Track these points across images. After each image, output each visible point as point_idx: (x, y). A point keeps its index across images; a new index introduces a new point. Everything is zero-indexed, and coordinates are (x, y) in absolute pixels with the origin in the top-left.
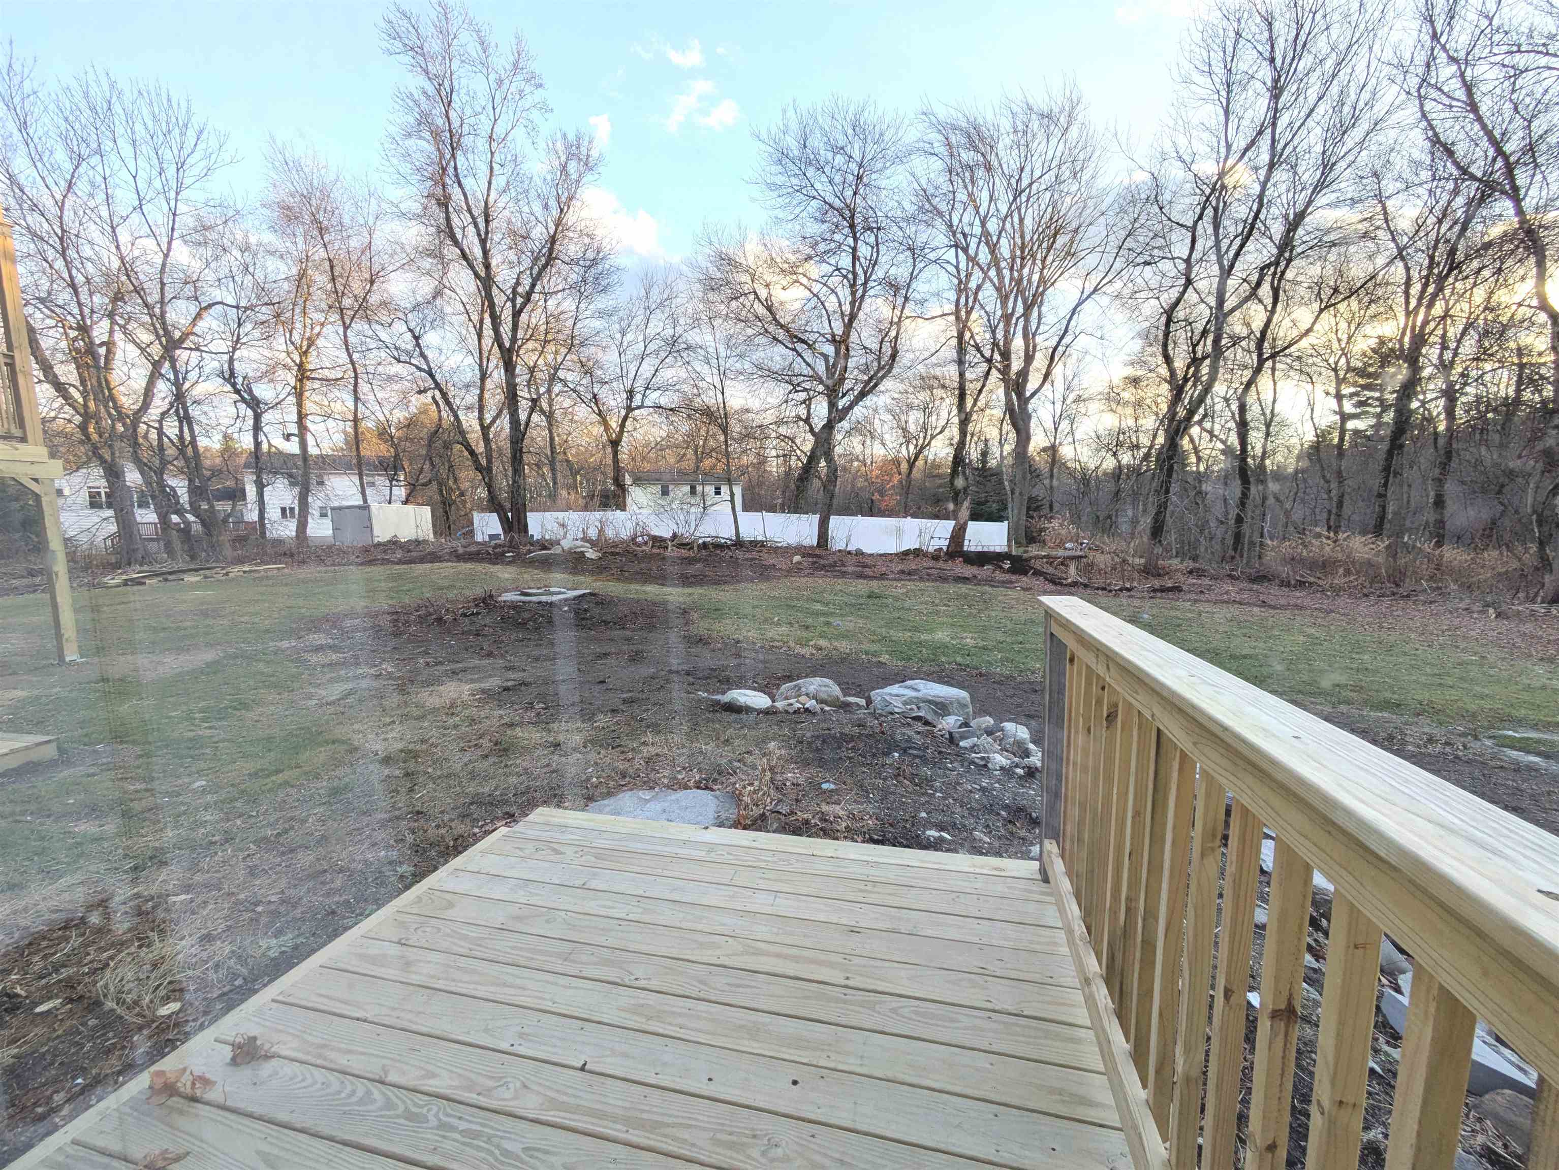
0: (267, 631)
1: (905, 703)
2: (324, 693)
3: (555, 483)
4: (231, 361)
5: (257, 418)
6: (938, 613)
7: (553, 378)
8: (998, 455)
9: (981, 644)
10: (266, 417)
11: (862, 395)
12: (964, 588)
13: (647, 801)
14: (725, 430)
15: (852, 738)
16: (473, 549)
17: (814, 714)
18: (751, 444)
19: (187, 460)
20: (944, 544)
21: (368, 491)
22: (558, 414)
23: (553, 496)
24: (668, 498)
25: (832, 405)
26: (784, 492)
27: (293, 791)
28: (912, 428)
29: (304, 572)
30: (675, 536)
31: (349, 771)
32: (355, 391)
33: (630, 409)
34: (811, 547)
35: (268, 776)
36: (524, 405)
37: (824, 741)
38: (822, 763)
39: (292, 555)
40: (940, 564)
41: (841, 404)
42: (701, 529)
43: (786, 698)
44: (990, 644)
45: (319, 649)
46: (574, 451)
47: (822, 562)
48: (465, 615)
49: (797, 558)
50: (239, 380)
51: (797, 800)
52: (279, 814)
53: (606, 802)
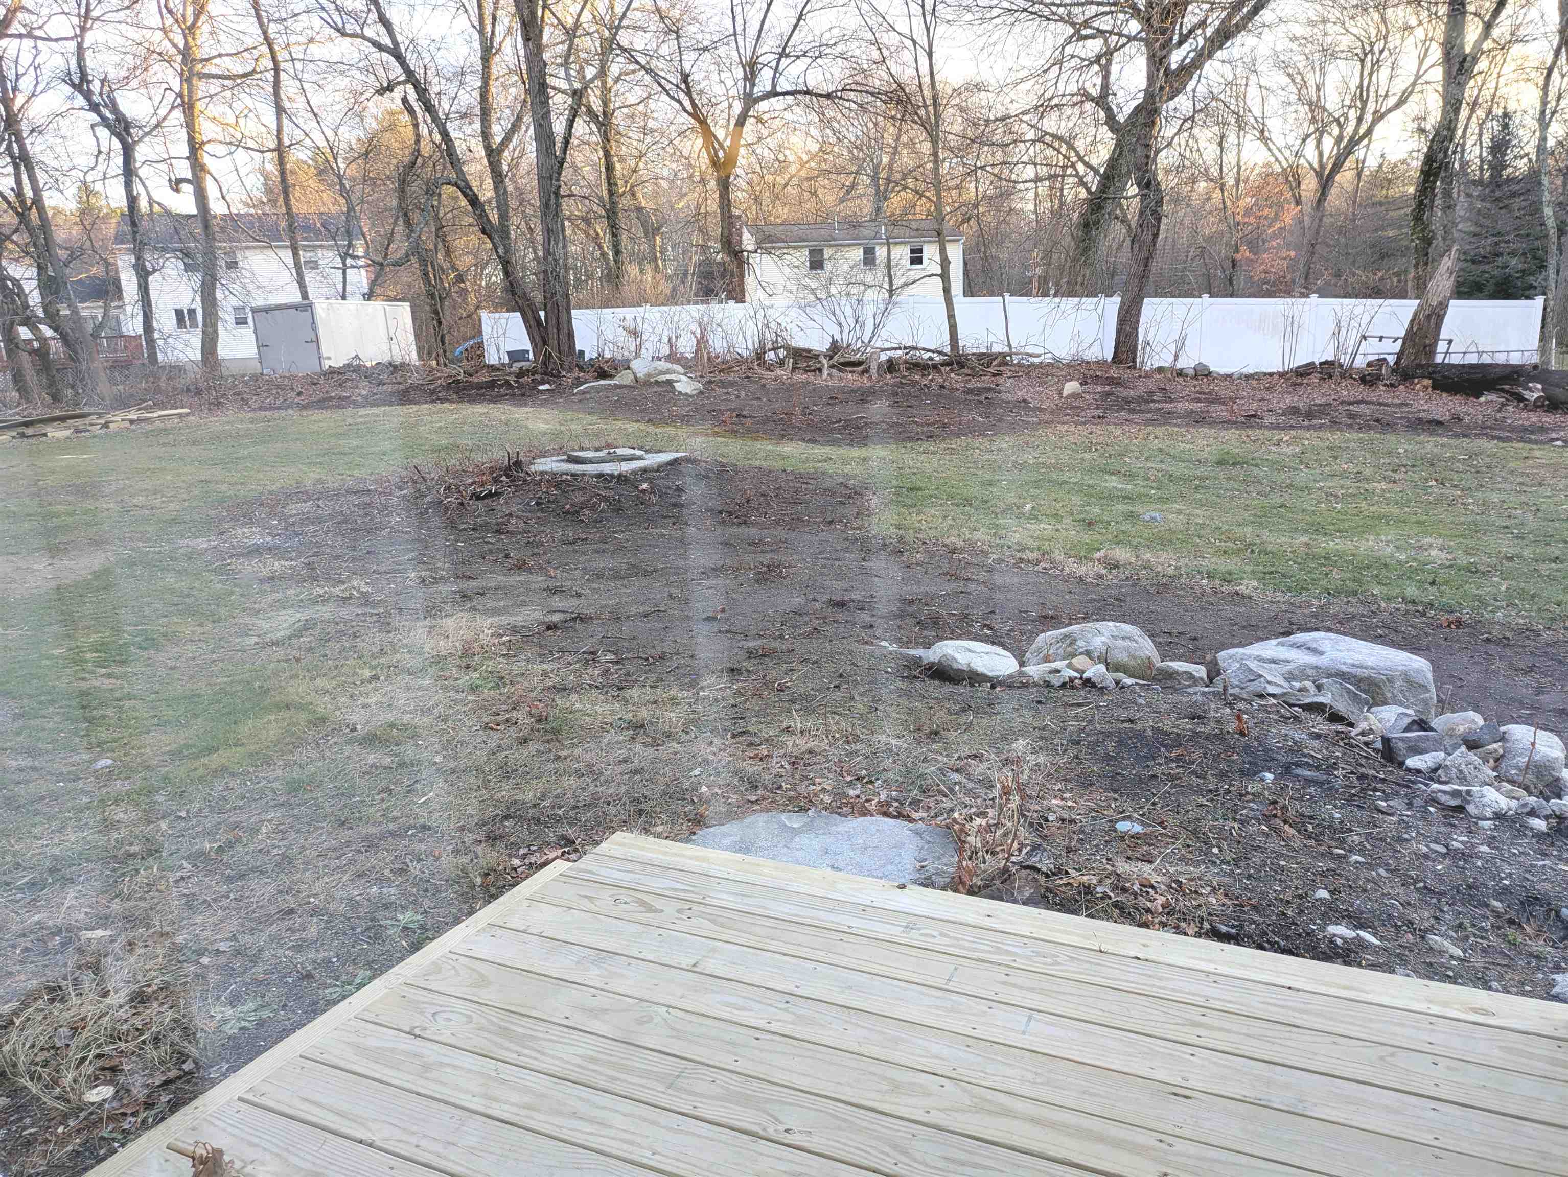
0: (174, 521)
1: (1290, 677)
2: (266, 626)
3: (617, 253)
4: (80, 51)
5: (128, 152)
6: (1367, 495)
7: (609, 46)
8: (1530, 149)
9: (1463, 560)
10: (142, 152)
11: (1224, 35)
12: (1430, 444)
13: (796, 832)
14: (933, 130)
15: (1178, 741)
16: (483, 377)
17: (1102, 690)
18: (987, 156)
19: (30, 230)
20: (1390, 349)
21: (309, 276)
22: (619, 119)
23: (614, 277)
24: (824, 274)
25: (1157, 61)
26: (1048, 254)
27: (235, 783)
28: (1332, 102)
29: (218, 422)
30: (835, 347)
31: (314, 754)
32: (276, 94)
33: (750, 100)
34: (1101, 363)
35: (197, 757)
36: (559, 102)
37: (1121, 743)
38: (1115, 782)
39: (199, 392)
40: (1381, 393)
41: (1176, 58)
42: (884, 333)
43: (1047, 659)
44: (1482, 561)
45: (255, 551)
46: (649, 188)
47: (1123, 393)
48: (477, 497)
49: (1071, 387)
50: (96, 86)
51: (1069, 850)
52: (216, 819)
53: (725, 829)
